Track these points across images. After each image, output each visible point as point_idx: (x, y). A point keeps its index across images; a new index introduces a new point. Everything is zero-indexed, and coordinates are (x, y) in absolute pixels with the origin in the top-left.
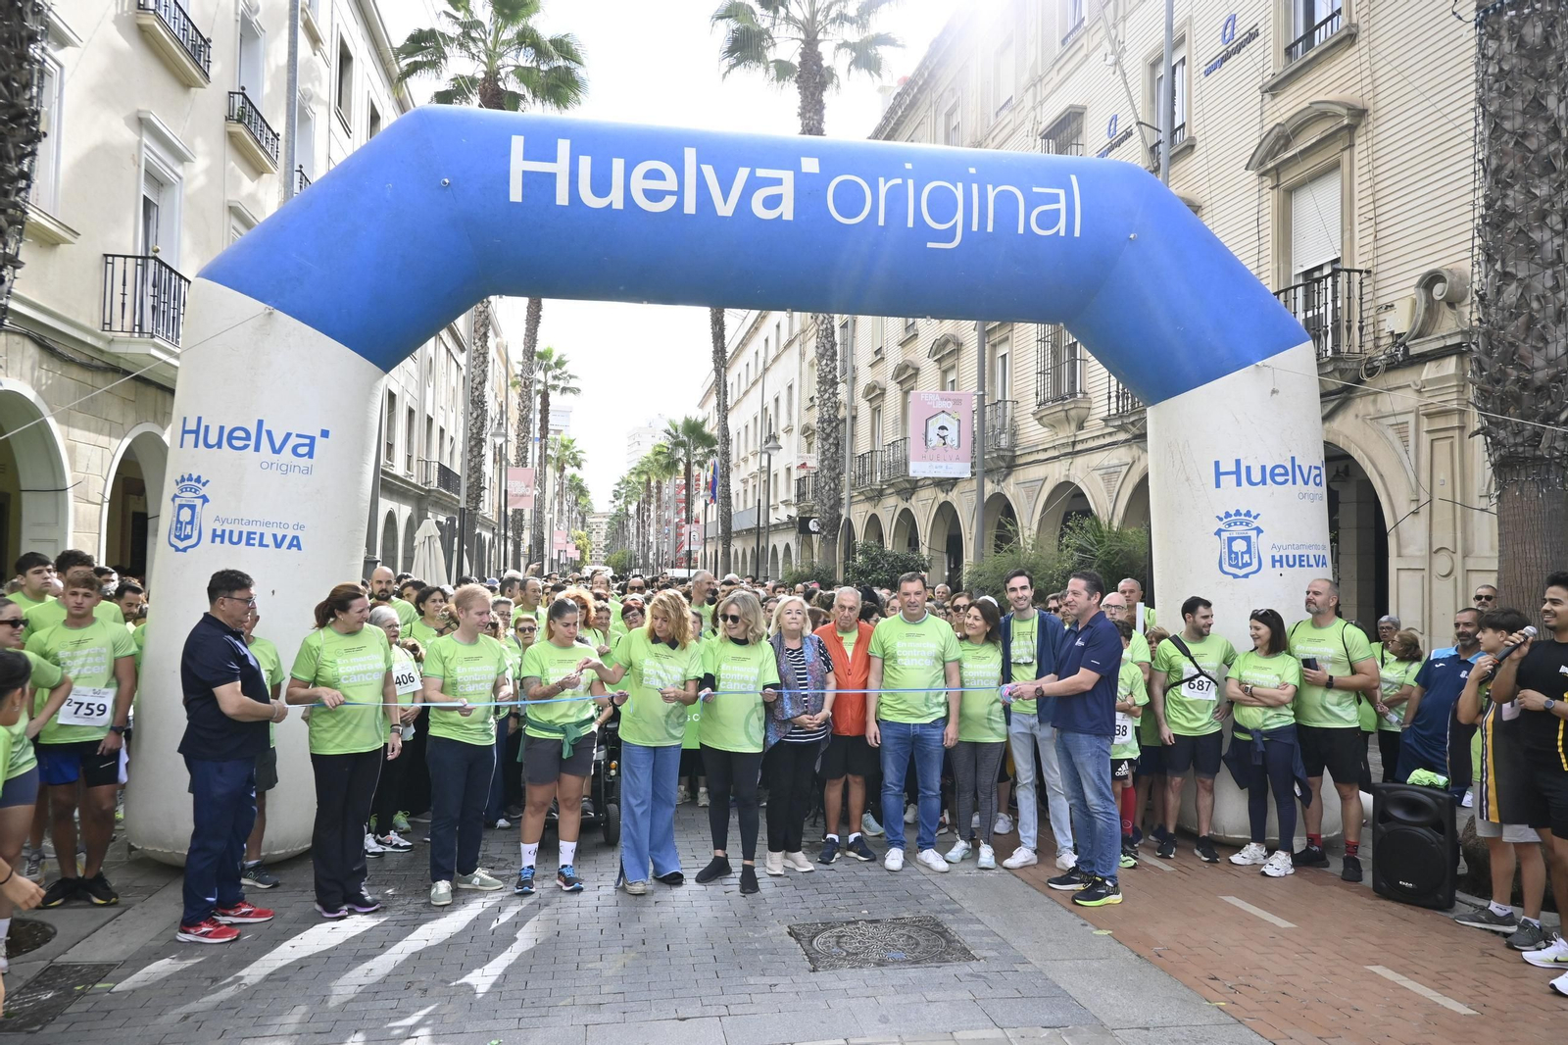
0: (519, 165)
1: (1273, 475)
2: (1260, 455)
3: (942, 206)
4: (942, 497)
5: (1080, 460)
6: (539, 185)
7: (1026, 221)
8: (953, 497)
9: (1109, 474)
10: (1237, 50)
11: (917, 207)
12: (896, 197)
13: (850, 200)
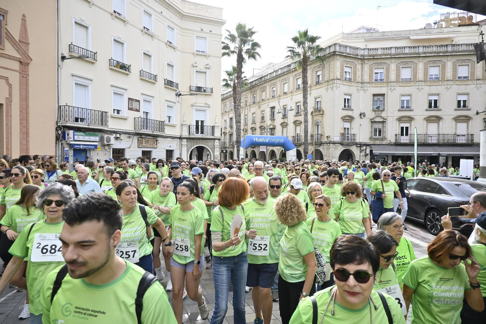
0: (254, 139)
1: (293, 156)
2: (293, 155)
3: (276, 141)
4: (252, 149)
5: (274, 147)
6: (255, 140)
7: (280, 141)
8: (254, 149)
9: (278, 149)
10: (292, 110)
11: (275, 141)
12: (274, 140)
13: (271, 141)
